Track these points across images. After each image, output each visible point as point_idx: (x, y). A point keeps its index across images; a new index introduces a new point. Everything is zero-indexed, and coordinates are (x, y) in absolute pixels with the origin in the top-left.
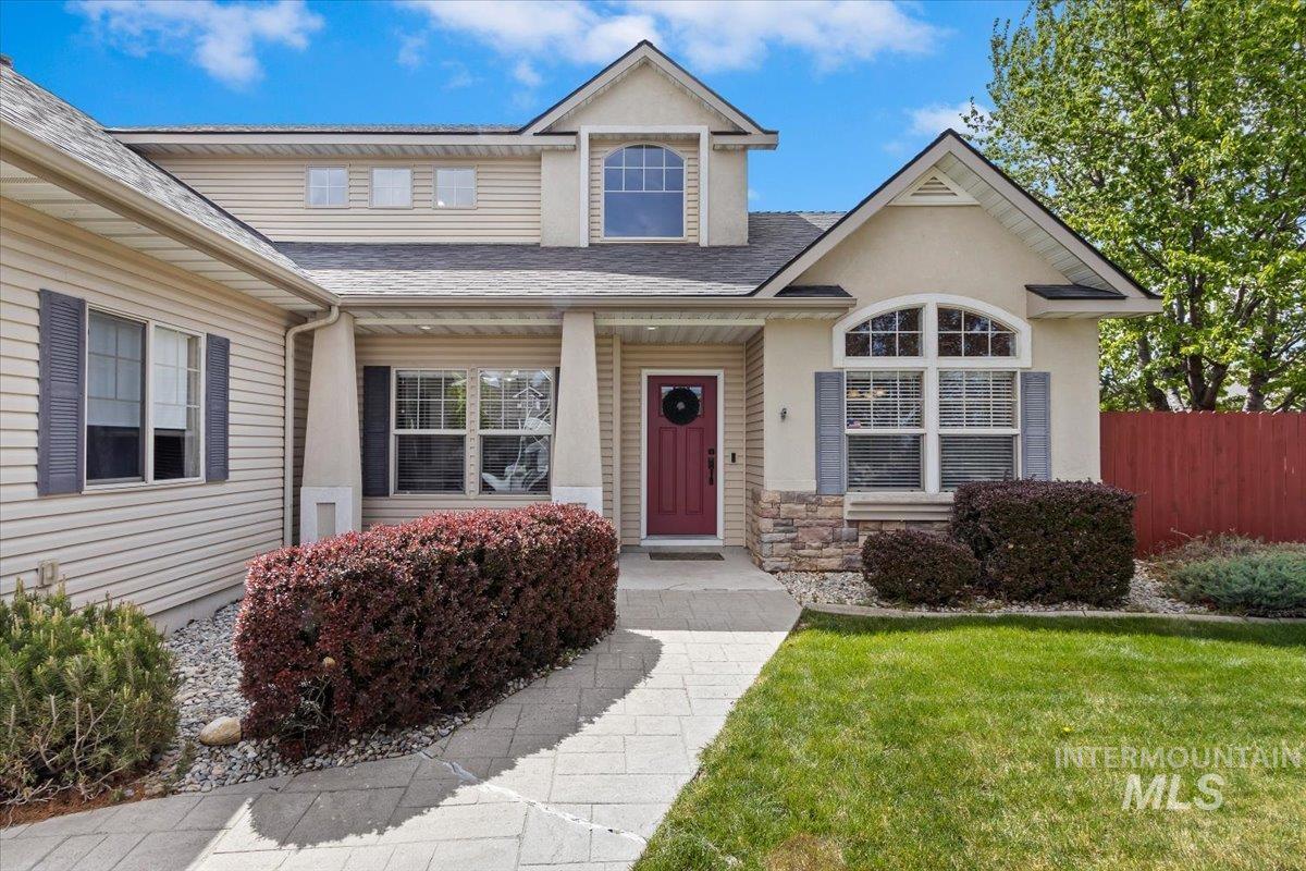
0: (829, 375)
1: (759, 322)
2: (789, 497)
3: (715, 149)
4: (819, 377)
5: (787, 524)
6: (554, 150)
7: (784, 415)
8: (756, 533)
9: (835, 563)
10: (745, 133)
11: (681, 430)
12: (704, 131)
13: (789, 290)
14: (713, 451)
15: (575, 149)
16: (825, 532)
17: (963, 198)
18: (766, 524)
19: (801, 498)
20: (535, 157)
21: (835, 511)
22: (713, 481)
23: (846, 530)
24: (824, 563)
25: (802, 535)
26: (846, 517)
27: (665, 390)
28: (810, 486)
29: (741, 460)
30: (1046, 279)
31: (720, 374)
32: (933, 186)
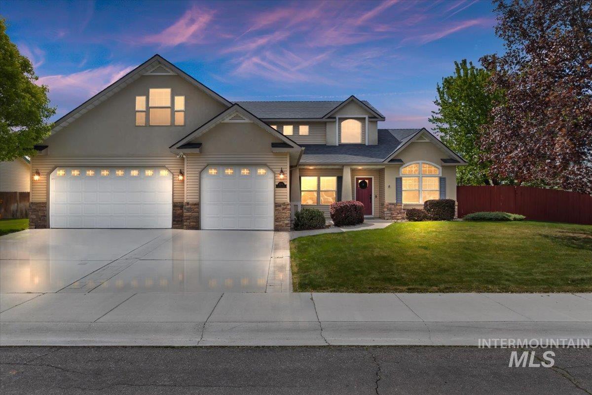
0: (399, 178)
1: (384, 167)
2: (390, 204)
3: (369, 121)
4: (397, 178)
5: (390, 210)
6: (330, 122)
7: (389, 187)
8: (383, 212)
9: (400, 218)
10: (377, 118)
11: (363, 190)
12: (367, 117)
13: (392, 161)
14: (371, 195)
15: (335, 121)
16: (398, 211)
17: (427, 140)
18: (385, 210)
19: (393, 204)
20: (325, 123)
21: (400, 207)
22: (371, 202)
23: (402, 211)
24: (398, 218)
25: (393, 212)
26: (403, 208)
27: (360, 181)
28: (395, 202)
29: (378, 197)
30: (445, 157)
31: (373, 177)
32: (421, 138)
